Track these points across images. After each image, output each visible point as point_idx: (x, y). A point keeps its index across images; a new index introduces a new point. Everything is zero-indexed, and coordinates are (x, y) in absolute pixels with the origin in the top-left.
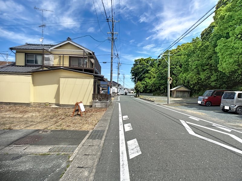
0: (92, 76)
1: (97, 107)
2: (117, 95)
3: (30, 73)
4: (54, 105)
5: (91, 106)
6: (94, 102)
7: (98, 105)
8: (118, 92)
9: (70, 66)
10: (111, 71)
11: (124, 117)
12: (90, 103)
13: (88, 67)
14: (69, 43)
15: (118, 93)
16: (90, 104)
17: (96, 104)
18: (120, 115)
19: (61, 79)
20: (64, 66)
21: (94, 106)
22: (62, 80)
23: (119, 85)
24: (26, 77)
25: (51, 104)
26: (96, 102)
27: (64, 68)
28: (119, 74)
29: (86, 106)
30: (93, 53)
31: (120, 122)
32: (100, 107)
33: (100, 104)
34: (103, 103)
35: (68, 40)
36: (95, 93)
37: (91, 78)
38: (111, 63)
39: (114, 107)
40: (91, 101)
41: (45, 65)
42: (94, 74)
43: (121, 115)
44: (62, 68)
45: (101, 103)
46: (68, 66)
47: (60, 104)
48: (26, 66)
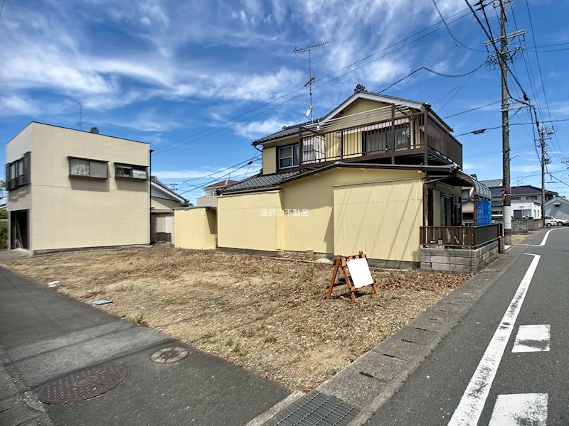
0: (419, 172)
1: (435, 267)
2: (540, 225)
3: (277, 187)
4: (324, 257)
5: (417, 265)
6: (425, 251)
7: (440, 261)
8: (544, 218)
9: (363, 154)
10: (506, 152)
11: (527, 332)
12: (414, 254)
13: (412, 148)
14: (360, 98)
15: (547, 221)
16: (414, 259)
17: (433, 259)
18: (510, 318)
19: (335, 191)
20: (344, 157)
21: (426, 266)
22: (338, 194)
23: (550, 195)
24: (270, 195)
25: (318, 255)
26: (432, 254)
27: (343, 163)
28: (545, 161)
29: (403, 265)
30: (428, 107)
31: (483, 363)
32: (446, 268)
33: (445, 259)
34: (455, 255)
35: (357, 92)
36: (431, 223)
37: (414, 179)
38: (504, 127)
39: (502, 273)
40: (416, 249)
41: (305, 163)
42: (426, 166)
43: (512, 321)
44: (337, 163)
45: (450, 255)
46: (361, 155)
47: (336, 254)
48: (278, 172)
